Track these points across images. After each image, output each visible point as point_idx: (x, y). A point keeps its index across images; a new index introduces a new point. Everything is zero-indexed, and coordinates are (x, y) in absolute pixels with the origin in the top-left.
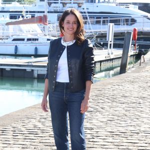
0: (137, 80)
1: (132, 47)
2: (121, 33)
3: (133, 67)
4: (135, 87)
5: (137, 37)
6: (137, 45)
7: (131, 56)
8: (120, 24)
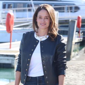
0: (82, 68)
1: (76, 34)
2: (66, 21)
3: (77, 55)
4: (80, 75)
5: (81, 24)
6: (81, 31)
7: (76, 43)
8: (64, 12)
